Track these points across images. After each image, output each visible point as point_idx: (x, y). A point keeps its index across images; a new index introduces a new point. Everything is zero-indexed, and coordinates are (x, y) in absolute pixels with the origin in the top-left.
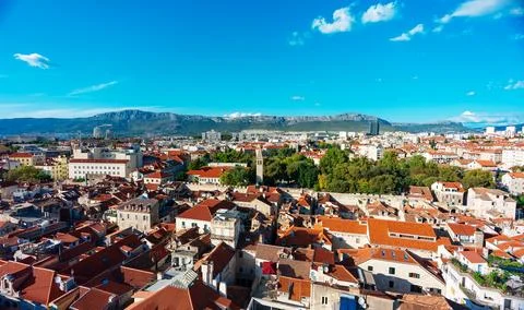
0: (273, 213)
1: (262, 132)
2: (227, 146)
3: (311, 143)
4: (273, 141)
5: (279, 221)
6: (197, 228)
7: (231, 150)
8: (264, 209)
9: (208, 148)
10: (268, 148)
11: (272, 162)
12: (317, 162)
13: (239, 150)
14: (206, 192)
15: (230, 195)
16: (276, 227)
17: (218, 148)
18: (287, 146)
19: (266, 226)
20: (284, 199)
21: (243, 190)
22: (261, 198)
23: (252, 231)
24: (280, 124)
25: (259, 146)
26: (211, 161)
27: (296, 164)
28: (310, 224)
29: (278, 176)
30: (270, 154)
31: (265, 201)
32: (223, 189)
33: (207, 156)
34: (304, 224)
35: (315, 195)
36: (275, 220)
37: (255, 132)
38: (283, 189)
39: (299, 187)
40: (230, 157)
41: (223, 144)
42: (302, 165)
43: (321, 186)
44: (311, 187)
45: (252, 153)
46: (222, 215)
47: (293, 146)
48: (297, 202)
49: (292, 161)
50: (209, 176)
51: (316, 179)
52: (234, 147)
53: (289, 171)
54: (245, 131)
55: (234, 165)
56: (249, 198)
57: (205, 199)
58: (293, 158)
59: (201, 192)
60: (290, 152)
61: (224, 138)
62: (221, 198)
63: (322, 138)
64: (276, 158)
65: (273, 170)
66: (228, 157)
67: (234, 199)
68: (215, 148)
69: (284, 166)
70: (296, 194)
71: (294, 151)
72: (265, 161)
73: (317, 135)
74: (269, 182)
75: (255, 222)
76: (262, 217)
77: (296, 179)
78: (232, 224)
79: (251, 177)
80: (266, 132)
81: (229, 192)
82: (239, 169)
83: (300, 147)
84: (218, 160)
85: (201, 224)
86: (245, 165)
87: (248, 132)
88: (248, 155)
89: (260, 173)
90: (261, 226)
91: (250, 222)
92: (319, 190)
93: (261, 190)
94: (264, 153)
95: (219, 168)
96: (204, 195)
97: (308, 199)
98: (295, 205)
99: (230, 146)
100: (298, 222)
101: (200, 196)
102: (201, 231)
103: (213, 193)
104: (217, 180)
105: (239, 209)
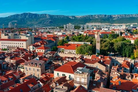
0: (107, 71)
1: (97, 24)
2: (78, 33)
3: (128, 31)
4: (104, 30)
5: (111, 76)
6: (66, 77)
7: (81, 34)
8: (102, 68)
9: (68, 33)
10: (102, 33)
11: (105, 41)
12: (133, 42)
13: (85, 34)
14: (69, 58)
15: (83, 60)
16: (109, 79)
17: (73, 33)
18: (114, 32)
19: (104, 78)
20: (114, 63)
21: (90, 57)
22: (100, 62)
23: (95, 80)
24: (109, 20)
25: (96, 32)
26: (69, 41)
27: (120, 43)
28: (130, 79)
29: (109, 50)
30: (104, 36)
31: (103, 64)
32: (78, 56)
33: (68, 38)
34: (127, 77)
35: (133, 61)
36: (109, 76)
37: (93, 24)
38: (114, 58)
39: (122, 57)
40: (80, 38)
41: (76, 31)
42: (124, 43)
43: (135, 57)
44: (129, 57)
45: (93, 36)
46: (80, 70)
47: (117, 32)
48: (121, 65)
49: (117, 41)
50: (69, 49)
51: (132, 52)
52: (82, 33)
53: (115, 47)
54: (87, 24)
55: (82, 43)
56: (93, 62)
57: (68, 61)
58: (118, 39)
59: (66, 57)
60: (115, 36)
61: (76, 28)
62: (77, 61)
63: (135, 28)
64: (107, 39)
65: (106, 46)
66: (79, 38)
67: (85, 62)
68: (71, 34)
69: (112, 44)
70: (121, 60)
71: (118, 36)
72: (101, 41)
73: (132, 26)
74: (103, 53)
75: (97, 75)
76: (101, 73)
77: (120, 52)
78: (86, 76)
79: (93, 50)
80: (100, 24)
81: (82, 58)
82: (86, 45)
83: (121, 33)
84: (74, 40)
85: (67, 75)
86: (89, 43)
87: (90, 24)
89: (98, 47)
90: (101, 78)
91: (95, 75)
92: (134, 58)
93: (100, 57)
94: (101, 37)
95: (74, 45)
96: (67, 59)
97: (128, 64)
98: (120, 67)
99: (80, 32)
100: (123, 77)
101: (65, 60)
103: (72, 59)
104: (74, 51)
105: (87, 67)
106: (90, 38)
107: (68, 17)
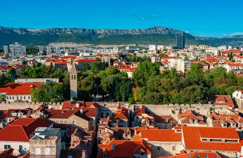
0: (91, 128)
1: (70, 45)
2: (34, 61)
3: (123, 56)
4: (83, 55)
5: (100, 135)
6: (12, 150)
7: (39, 64)
8: (83, 124)
9: (13, 62)
10: (80, 61)
11: (86, 76)
12: (130, 75)
13: (48, 64)
14: (17, 111)
15: (46, 112)
16: (96, 141)
17: (25, 63)
18: (99, 60)
19: (86, 141)
20: (102, 113)
21: (59, 107)
22: (78, 114)
23: (71, 147)
24: (90, 37)
25: (69, 60)
26: (17, 77)
27: (110, 78)
28: (129, 137)
29: (94, 91)
30: (83, 66)
31: (83, 116)
32: (36, 106)
33: (13, 71)
34: (124, 136)
35: (132, 108)
36: (95, 135)
37: (63, 45)
38: (101, 104)
39: (116, 101)
40: (39, 72)
41: (30, 58)
42: (117, 78)
43: (136, 99)
44: (126, 100)
45: (63, 67)
46: (42, 133)
47: (106, 59)
48: (114, 115)
49: (105, 74)
50: (17, 93)
51: (131, 92)
52: (43, 62)
53: (103, 84)
54: (52, 45)
55: (44, 81)
56: (66, 115)
57: (17, 118)
58: (107, 71)
59: (10, 111)
60: (102, 66)
61: (29, 51)
62: (35, 116)
63: (133, 51)
64: (89, 72)
65: (87, 84)
66: (37, 72)
67: (50, 116)
68: (21, 63)
69: (98, 80)
70: (113, 107)
71: (107, 65)
72: (79, 75)
73: (127, 48)
74: (83, 96)
75: (74, 138)
76: (81, 133)
77: (112, 94)
78: (54, 142)
79: (64, 93)
80: (74, 45)
81: (44, 109)
82: (52, 84)
83: (112, 61)
84: (26, 75)
85: (15, 145)
86: (57, 80)
87: (57, 46)
88: (59, 70)
89: (74, 87)
90: (82, 142)
91: (70, 138)
92: (134, 102)
93: (77, 105)
94: (78, 68)
95: (26, 84)
96: (14, 114)
97: (125, 111)
98: (114, 117)
99: (39, 61)
100: (118, 135)
101: (10, 116)
102: (16, 152)
103: (25, 112)
104: (27, 97)
105: (56, 126)
106: (58, 70)
107: (11, 31)
